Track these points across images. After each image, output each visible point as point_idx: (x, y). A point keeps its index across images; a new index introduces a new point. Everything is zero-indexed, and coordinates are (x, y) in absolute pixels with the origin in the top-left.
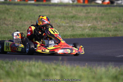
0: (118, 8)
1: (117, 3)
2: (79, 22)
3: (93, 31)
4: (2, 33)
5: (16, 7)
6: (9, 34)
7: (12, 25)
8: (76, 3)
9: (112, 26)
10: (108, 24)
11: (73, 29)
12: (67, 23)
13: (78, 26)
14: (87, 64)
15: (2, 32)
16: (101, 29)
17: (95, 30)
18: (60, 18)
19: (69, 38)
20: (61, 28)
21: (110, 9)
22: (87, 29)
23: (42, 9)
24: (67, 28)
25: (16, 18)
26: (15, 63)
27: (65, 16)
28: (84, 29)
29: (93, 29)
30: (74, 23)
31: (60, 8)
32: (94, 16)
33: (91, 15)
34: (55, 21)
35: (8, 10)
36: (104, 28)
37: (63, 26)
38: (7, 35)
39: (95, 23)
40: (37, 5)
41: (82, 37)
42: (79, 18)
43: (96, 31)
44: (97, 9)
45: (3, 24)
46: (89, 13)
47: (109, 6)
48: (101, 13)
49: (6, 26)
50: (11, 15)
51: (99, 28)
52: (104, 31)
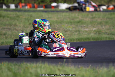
2: (85, 27)
3: (98, 35)
5: (26, 13)
11: (80, 33)
12: (74, 28)
13: (84, 30)
14: (91, 65)
15: (13, 37)
16: (105, 33)
17: (100, 34)
18: (66, 23)
19: (75, 41)
20: (68, 32)
21: (114, 14)
22: (92, 33)
23: (50, 15)
24: (73, 33)
25: (26, 24)
26: (23, 65)
27: (72, 21)
28: (89, 33)
29: (98, 33)
30: (80, 27)
31: (67, 14)
32: (99, 20)
33: (97, 20)
34: (63, 26)
35: (18, 16)
37: (70, 30)
39: (100, 28)
40: (46, 12)
41: (87, 41)
42: (85, 23)
43: (101, 35)
45: (13, 30)
46: (94, 18)
47: (114, 11)
48: (105, 18)
49: (16, 32)
50: (21, 21)
51: (104, 32)
52: (108, 34)
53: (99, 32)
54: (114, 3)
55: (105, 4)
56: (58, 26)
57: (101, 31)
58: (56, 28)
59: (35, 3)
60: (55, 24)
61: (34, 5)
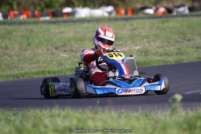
0: (180, 19)
1: (178, 12)
2: (121, 45)
3: (144, 57)
4: (3, 70)
5: (23, 27)
6: (15, 69)
7: (19, 56)
8: (114, 15)
9: (173, 48)
10: (166, 44)
14: (140, 108)
15: (3, 67)
16: (157, 54)
17: (148, 55)
21: (167, 21)
22: (135, 54)
23: (63, 28)
25: (24, 45)
26: (28, 113)
29: (144, 54)
31: (90, 25)
32: (144, 33)
33: (140, 33)
34: (85, 45)
35: (9, 33)
36: (161, 51)
38: (12, 71)
39: (147, 45)
40: (54, 23)
42: (121, 38)
43: (149, 57)
44: (148, 23)
45: (3, 56)
46: (135, 29)
47: (167, 17)
48: (154, 29)
49: (8, 58)
50: (16, 41)
51: (153, 51)
52: (161, 55)
53: (146, 53)
54: (165, 4)
55: (151, 5)
56: (76, 46)
57: (148, 51)
58: (75, 49)
59: (35, 9)
60: (73, 43)
61: (34, 12)
